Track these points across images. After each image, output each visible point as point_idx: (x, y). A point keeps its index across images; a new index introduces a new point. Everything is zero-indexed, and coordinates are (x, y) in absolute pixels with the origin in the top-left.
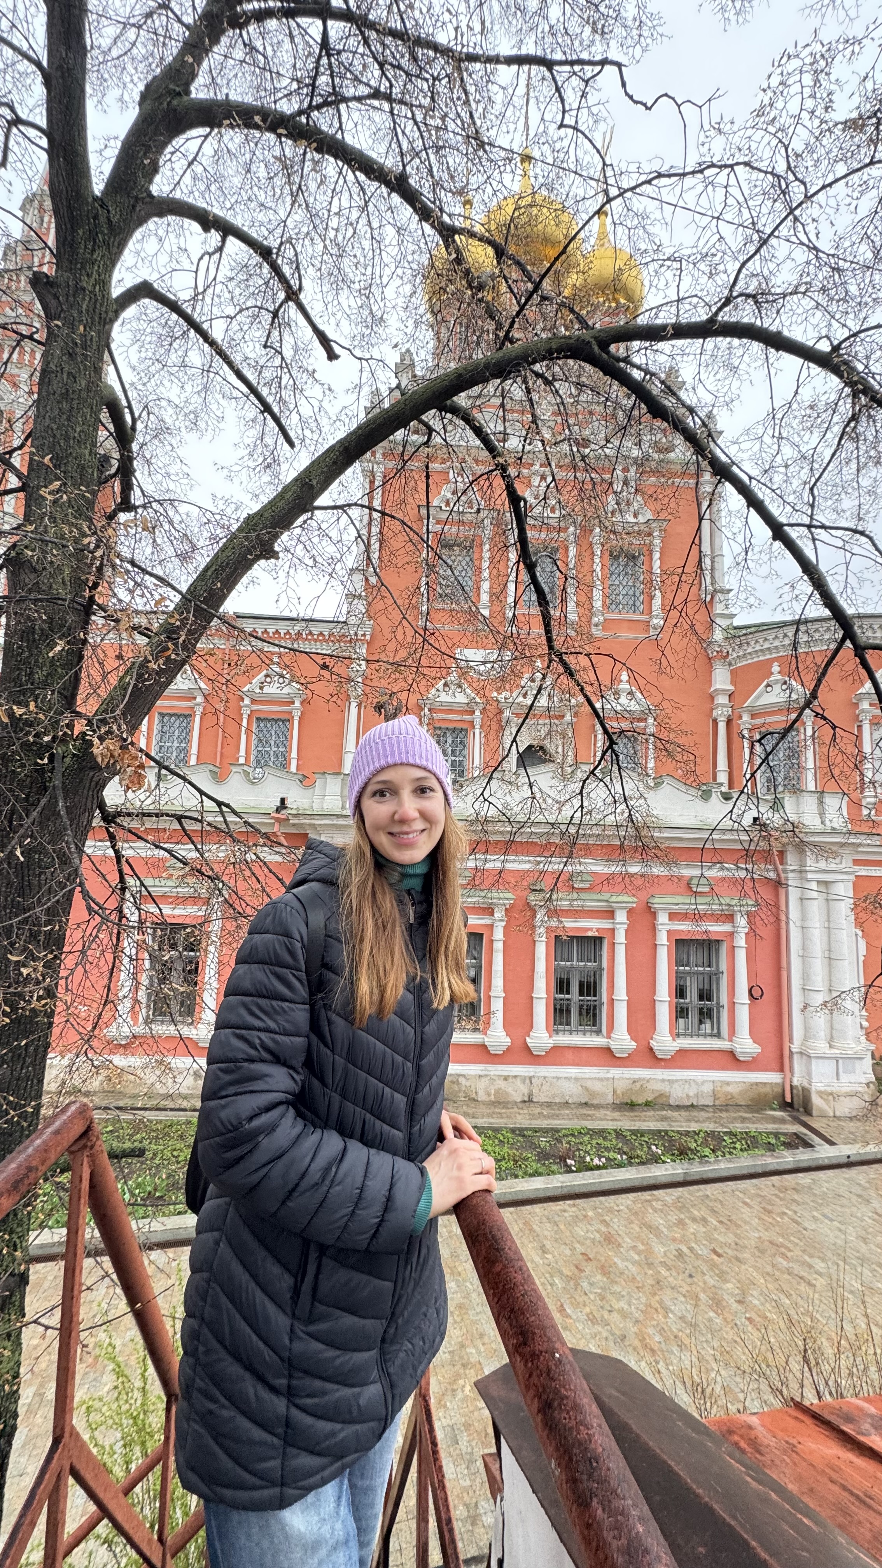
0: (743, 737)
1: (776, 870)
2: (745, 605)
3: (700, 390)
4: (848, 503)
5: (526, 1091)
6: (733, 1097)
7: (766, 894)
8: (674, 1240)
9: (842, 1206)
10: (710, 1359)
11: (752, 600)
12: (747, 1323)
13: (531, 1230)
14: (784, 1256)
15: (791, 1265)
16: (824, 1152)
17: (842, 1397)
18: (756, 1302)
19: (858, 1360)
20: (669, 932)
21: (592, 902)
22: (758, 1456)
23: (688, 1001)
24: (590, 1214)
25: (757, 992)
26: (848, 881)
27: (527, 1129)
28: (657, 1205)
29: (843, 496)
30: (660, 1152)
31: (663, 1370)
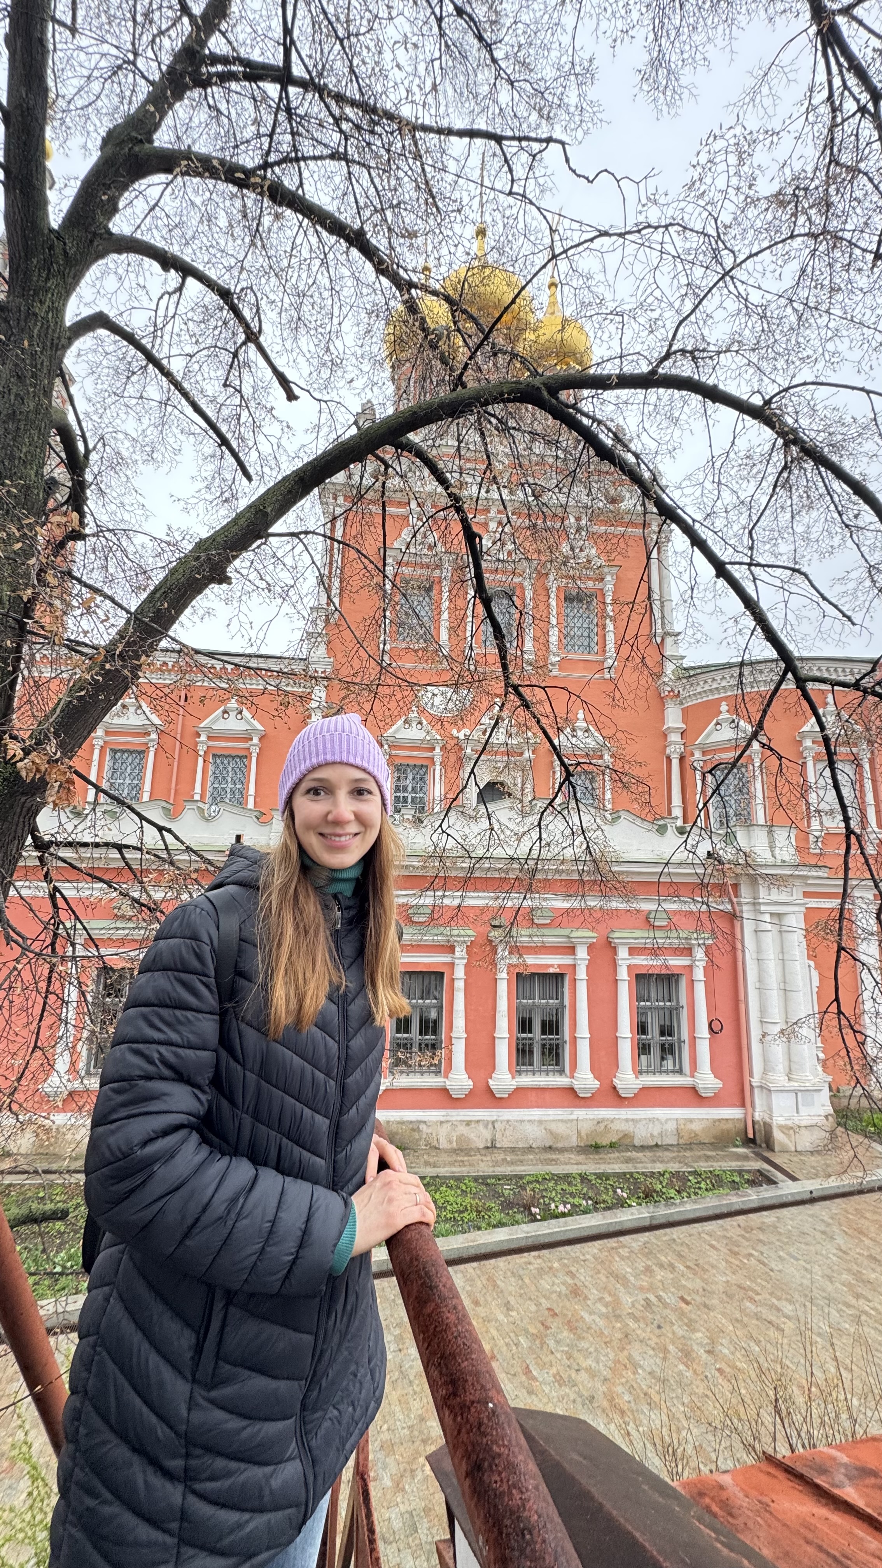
0: (695, 769)
1: (731, 901)
2: (692, 641)
3: (644, 436)
4: (785, 548)
5: (489, 1138)
6: (696, 1135)
7: (723, 924)
8: (641, 1289)
9: (807, 1244)
10: (682, 1417)
11: (699, 636)
12: (717, 1374)
13: (495, 1286)
14: (751, 1299)
15: (759, 1309)
16: (788, 1189)
17: (814, 1446)
18: (726, 1351)
19: (830, 1407)
20: (629, 967)
21: (553, 937)
22: (730, 1519)
23: (649, 1037)
24: (556, 1265)
25: (716, 1026)
26: (799, 912)
27: (490, 1177)
28: (624, 1252)
29: (780, 541)
30: (625, 1195)
31: (633, 1432)
